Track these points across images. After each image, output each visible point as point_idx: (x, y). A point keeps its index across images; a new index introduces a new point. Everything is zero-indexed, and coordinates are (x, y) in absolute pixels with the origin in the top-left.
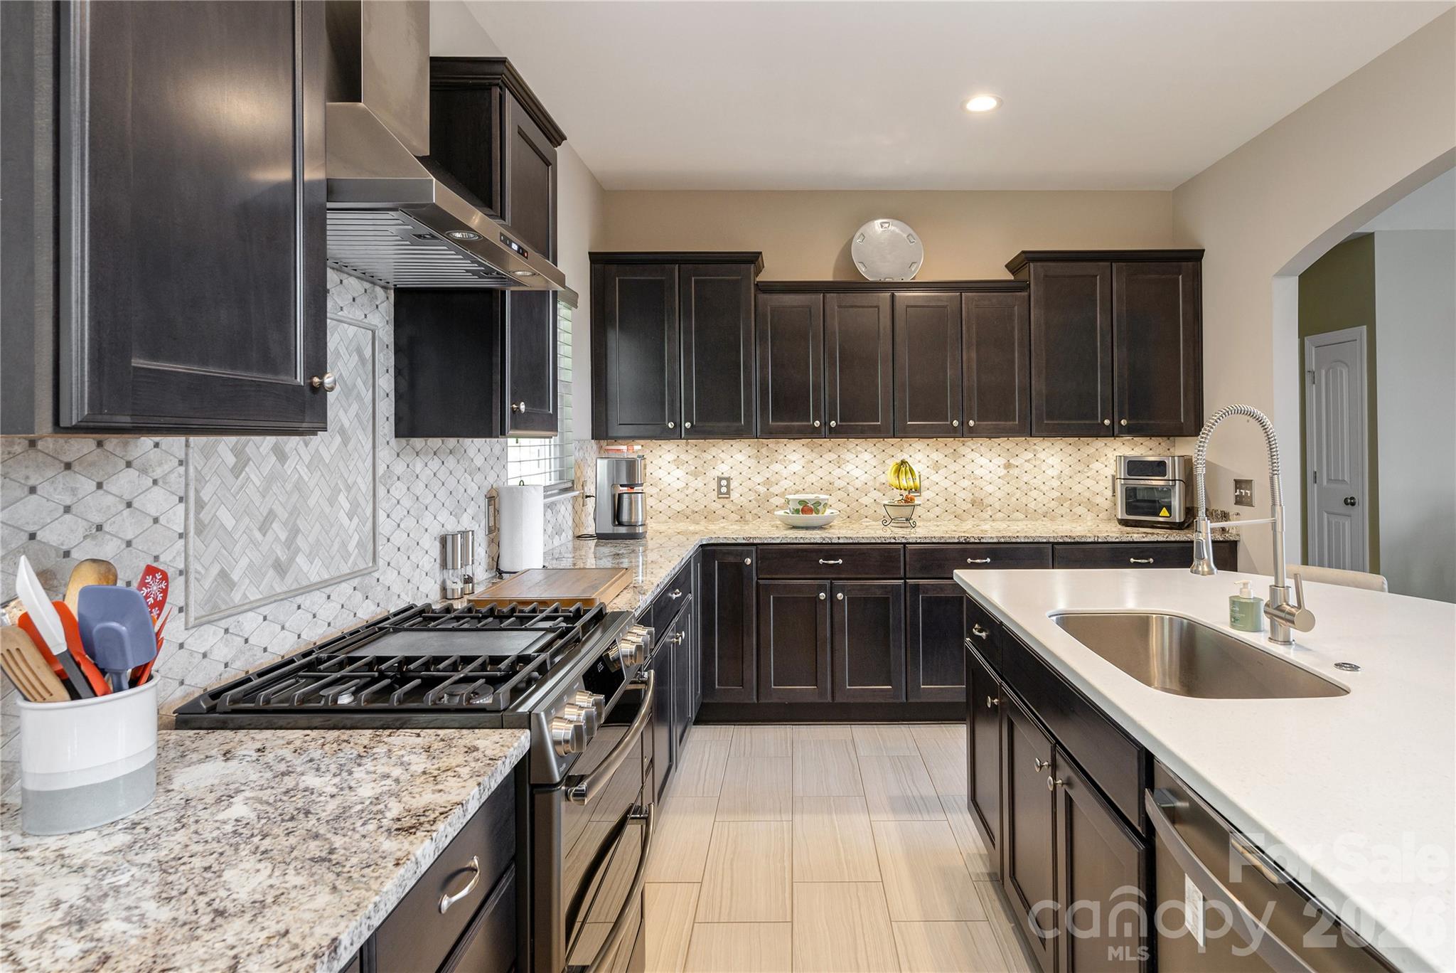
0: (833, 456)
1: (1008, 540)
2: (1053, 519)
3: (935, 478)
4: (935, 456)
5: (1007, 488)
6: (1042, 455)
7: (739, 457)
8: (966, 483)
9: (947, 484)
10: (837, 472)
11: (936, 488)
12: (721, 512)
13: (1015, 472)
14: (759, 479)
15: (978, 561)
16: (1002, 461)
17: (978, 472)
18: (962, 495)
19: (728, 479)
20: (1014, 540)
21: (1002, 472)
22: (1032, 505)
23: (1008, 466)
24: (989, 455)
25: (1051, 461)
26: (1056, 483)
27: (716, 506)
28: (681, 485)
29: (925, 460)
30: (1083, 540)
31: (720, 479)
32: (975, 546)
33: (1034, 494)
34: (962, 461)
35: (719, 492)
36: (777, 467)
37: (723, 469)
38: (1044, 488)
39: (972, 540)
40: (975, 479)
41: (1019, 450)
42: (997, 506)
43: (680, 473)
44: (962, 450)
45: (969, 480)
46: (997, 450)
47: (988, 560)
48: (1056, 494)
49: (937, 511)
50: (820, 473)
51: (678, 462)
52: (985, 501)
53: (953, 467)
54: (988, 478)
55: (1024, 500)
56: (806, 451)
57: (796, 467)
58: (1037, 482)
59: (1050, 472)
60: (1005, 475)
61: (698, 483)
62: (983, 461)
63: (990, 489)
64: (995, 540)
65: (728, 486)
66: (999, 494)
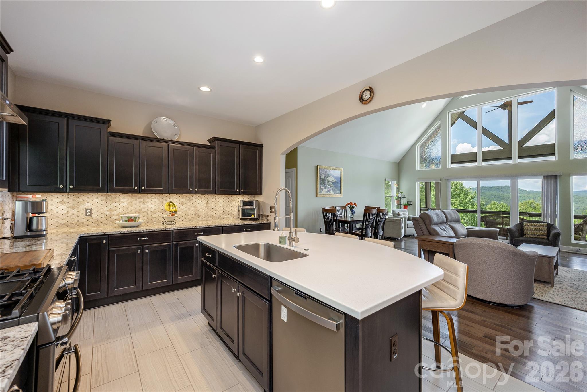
0: (141, 200)
1: (209, 226)
2: (221, 219)
3: (182, 207)
4: (182, 200)
5: (207, 210)
6: (218, 200)
7: (97, 200)
8: (193, 209)
9: (186, 209)
10: (143, 206)
11: (182, 211)
12: (87, 223)
13: (209, 205)
14: (107, 209)
15: (199, 234)
16: (205, 202)
17: (197, 205)
18: (191, 213)
19: (91, 210)
20: (211, 226)
21: (205, 205)
22: (214, 215)
23: (207, 203)
24: (201, 200)
25: (220, 202)
26: (222, 208)
27: (85, 220)
28: (64, 212)
29: (178, 201)
30: (232, 225)
31: (86, 209)
32: (197, 229)
33: (215, 212)
34: (192, 202)
35: (86, 215)
36: (116, 204)
37: (88, 205)
38: (218, 210)
39: (197, 227)
40: (196, 207)
41: (211, 198)
42: (203, 216)
43: (64, 207)
44: (192, 198)
45: (194, 208)
46: (203, 198)
47: (203, 233)
48: (222, 212)
49: (183, 218)
50: (136, 206)
51: (62, 203)
52: (199, 215)
53: (188, 204)
54: (200, 207)
55: (212, 214)
56: (129, 198)
57: (125, 204)
58: (216, 208)
59: (220, 205)
60: (206, 206)
61: (75, 211)
62: (199, 202)
63: (201, 210)
64: (205, 227)
65: (91, 212)
66: (204, 212)
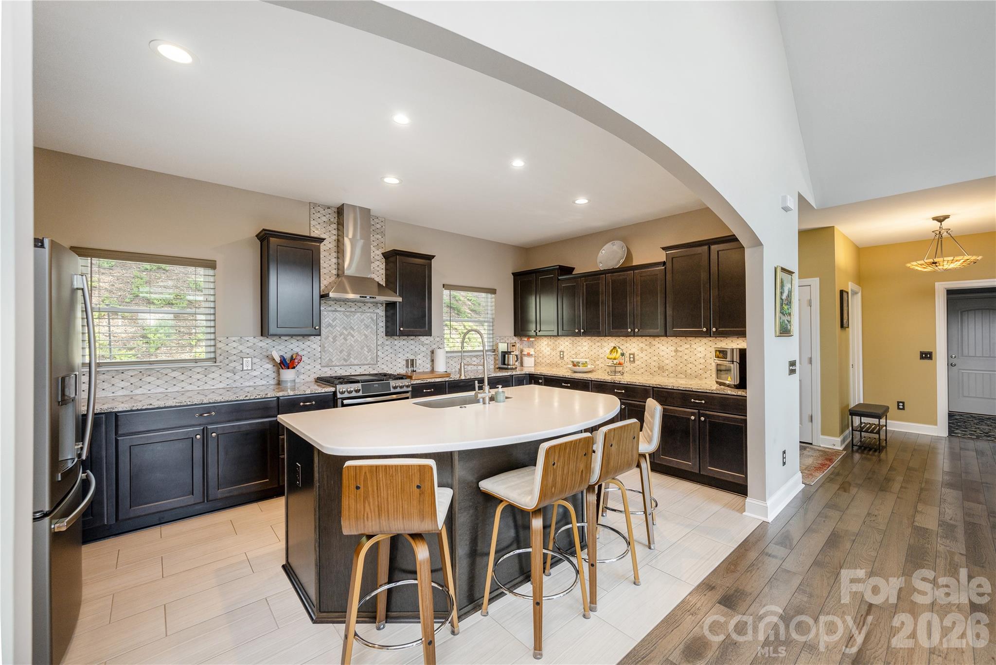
0: (599, 344)
1: (631, 383)
2: (700, 379)
3: (641, 355)
4: (641, 345)
5: (676, 362)
6: (694, 346)
7: (567, 343)
8: (655, 358)
9: (646, 358)
10: (601, 351)
11: (641, 360)
12: (561, 365)
13: (680, 354)
14: (573, 352)
16: (673, 348)
17: (662, 353)
18: (654, 364)
21: (673, 354)
22: (689, 371)
23: (676, 351)
24: (667, 345)
25: (699, 349)
26: (702, 361)
27: (560, 362)
28: (549, 353)
29: (636, 347)
31: (561, 352)
33: (690, 365)
34: (653, 348)
35: (560, 357)
36: (579, 348)
37: (561, 348)
38: (696, 363)
40: (660, 357)
41: (682, 343)
42: (671, 370)
43: (548, 349)
44: (654, 342)
45: (657, 357)
46: (671, 343)
48: (702, 366)
49: (642, 370)
50: (594, 351)
51: (548, 345)
52: (665, 368)
53: (650, 350)
54: (666, 356)
55: (685, 368)
56: (590, 342)
57: (585, 348)
58: (692, 360)
59: (699, 355)
60: (675, 355)
61: (554, 353)
62: (664, 348)
63: (667, 362)
65: (563, 354)
66: (672, 364)
